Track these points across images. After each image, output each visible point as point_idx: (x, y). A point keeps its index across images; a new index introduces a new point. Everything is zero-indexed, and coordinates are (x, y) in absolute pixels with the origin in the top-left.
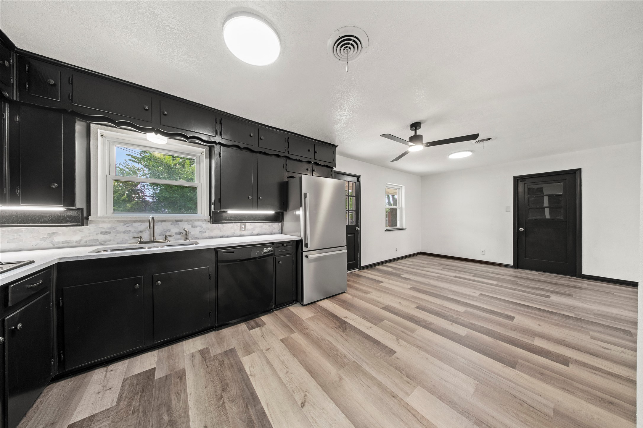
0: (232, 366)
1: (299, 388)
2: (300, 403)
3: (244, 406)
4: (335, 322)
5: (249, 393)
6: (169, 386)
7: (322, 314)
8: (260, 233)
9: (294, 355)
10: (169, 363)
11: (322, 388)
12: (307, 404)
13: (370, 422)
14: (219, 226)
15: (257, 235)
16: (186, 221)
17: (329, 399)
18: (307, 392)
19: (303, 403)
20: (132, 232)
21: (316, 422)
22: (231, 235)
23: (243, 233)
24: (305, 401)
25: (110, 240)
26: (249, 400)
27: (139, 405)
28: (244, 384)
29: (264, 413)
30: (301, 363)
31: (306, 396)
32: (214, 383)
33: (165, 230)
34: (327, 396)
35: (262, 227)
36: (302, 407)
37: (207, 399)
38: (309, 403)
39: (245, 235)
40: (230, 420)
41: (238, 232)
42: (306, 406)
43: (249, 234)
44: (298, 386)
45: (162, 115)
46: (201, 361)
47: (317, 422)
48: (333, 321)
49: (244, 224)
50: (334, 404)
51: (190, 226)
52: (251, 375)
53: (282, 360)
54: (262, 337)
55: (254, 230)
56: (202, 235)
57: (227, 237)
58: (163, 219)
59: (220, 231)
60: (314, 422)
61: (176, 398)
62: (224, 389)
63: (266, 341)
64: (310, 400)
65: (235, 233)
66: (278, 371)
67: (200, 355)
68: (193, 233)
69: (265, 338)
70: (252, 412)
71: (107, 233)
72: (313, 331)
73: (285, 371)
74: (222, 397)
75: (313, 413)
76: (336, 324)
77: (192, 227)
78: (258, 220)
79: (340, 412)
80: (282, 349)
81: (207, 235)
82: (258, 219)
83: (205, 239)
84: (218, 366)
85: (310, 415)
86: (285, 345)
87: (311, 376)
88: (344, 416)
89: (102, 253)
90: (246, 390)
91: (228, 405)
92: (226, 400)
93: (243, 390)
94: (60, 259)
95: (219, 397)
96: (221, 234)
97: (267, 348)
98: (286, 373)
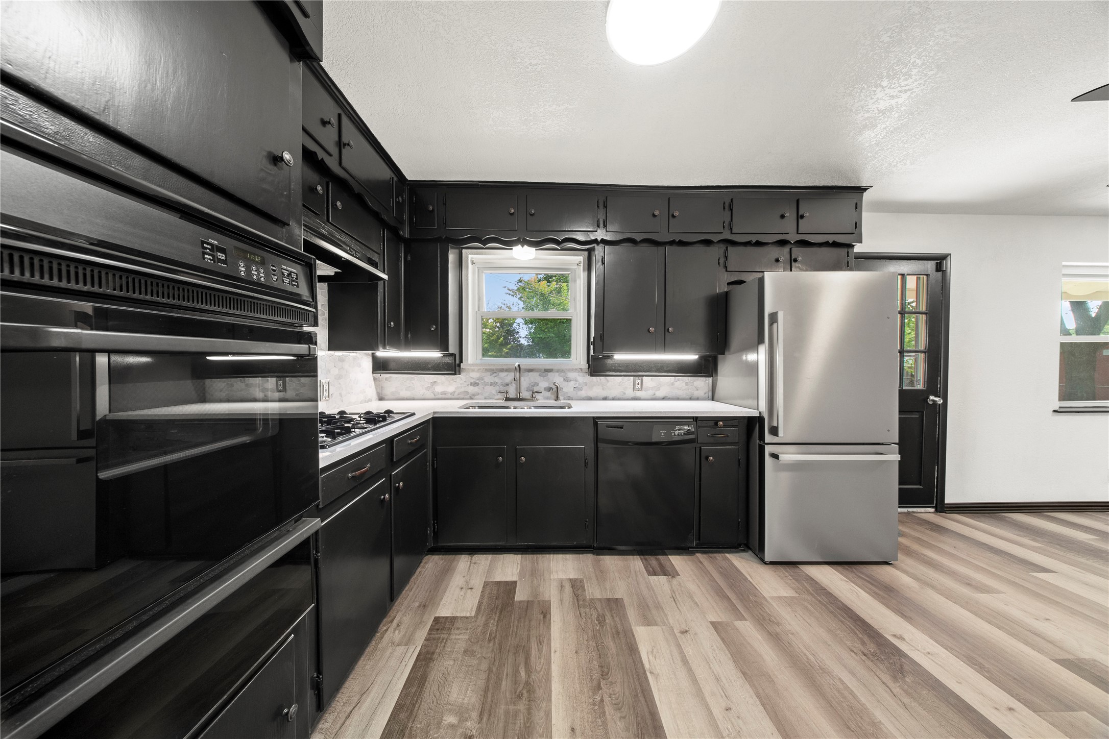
0: (618, 633)
3: (638, 734)
4: (860, 635)
5: (646, 710)
6: (530, 621)
7: (817, 599)
8: (670, 395)
9: (744, 674)
10: (532, 582)
14: (600, 380)
15: (663, 399)
16: (557, 372)
20: (498, 384)
22: (619, 396)
23: (638, 394)
25: (479, 394)
26: (647, 724)
27: (496, 631)
28: (637, 683)
32: (588, 652)
33: (532, 384)
35: (673, 384)
37: (577, 676)
39: (642, 398)
41: (630, 393)
43: (649, 397)
45: (528, 216)
46: (571, 599)
48: (855, 633)
49: (640, 378)
51: (562, 379)
52: (650, 672)
53: (715, 672)
54: (672, 599)
55: (659, 389)
56: (577, 393)
57: (613, 399)
58: (531, 368)
59: (603, 389)
61: (536, 646)
62: (604, 675)
63: (680, 611)
65: (625, 394)
66: (705, 693)
67: (571, 589)
68: (565, 390)
69: (678, 604)
71: (476, 385)
72: (792, 634)
73: (723, 705)
74: (599, 687)
76: (863, 643)
77: (565, 380)
78: (665, 372)
80: (715, 647)
81: (583, 393)
82: (665, 369)
83: (581, 400)
84: (596, 622)
86: (723, 639)
89: (471, 410)
90: (642, 699)
91: (609, 709)
92: (607, 699)
93: (636, 696)
94: (434, 413)
95: (595, 683)
96: (604, 394)
97: (683, 627)
98: (725, 710)
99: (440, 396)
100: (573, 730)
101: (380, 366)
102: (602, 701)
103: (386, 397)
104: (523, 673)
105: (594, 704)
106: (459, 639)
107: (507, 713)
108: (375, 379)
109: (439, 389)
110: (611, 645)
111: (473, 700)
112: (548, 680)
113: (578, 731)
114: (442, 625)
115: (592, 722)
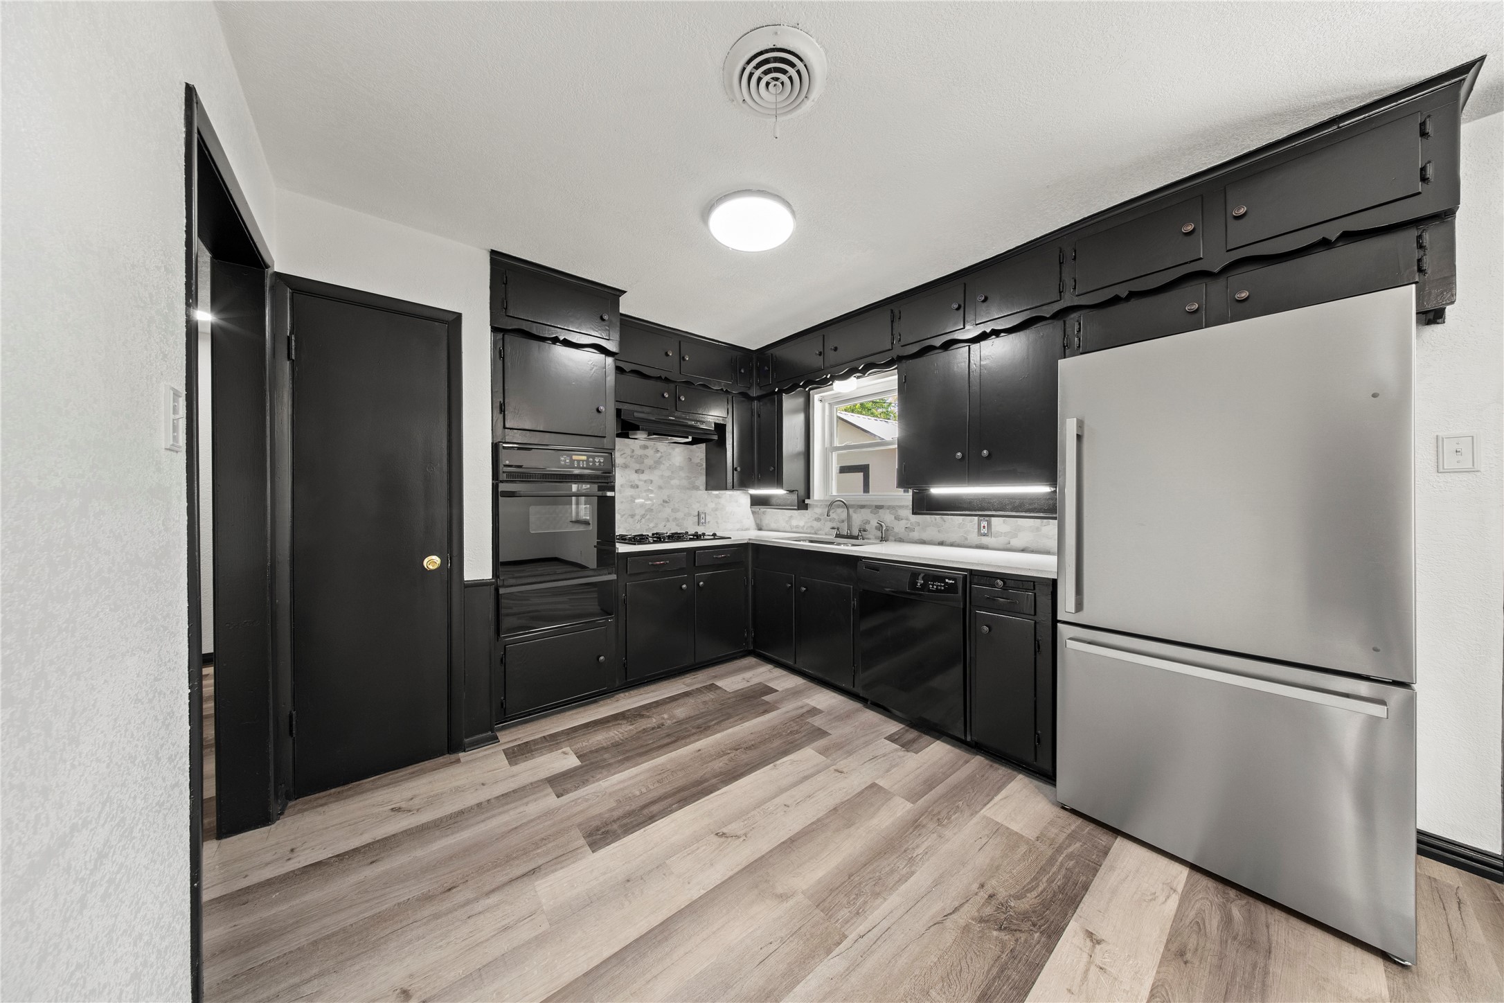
0: (791, 743)
1: (753, 826)
2: (725, 830)
5: (742, 771)
6: (752, 709)
8: (1033, 546)
9: (835, 809)
10: (788, 696)
11: (756, 861)
12: (722, 839)
13: (675, 947)
15: (1023, 550)
16: (889, 509)
17: (731, 874)
18: (745, 838)
19: (724, 834)
20: (833, 520)
22: (959, 541)
23: (985, 540)
24: (727, 837)
25: (821, 530)
27: (729, 703)
29: (712, 792)
30: (813, 823)
31: (738, 837)
32: (759, 737)
33: (864, 522)
34: (736, 870)
35: (1038, 529)
36: (717, 834)
38: (723, 842)
39: (990, 546)
40: (705, 766)
41: (974, 538)
42: (719, 839)
43: (1001, 547)
44: (756, 824)
45: (830, 352)
46: (795, 716)
47: (690, 855)
49: (987, 518)
50: (719, 882)
51: (893, 518)
52: (775, 766)
53: (817, 795)
54: (872, 758)
55: (1015, 536)
56: (908, 535)
57: (952, 545)
58: (863, 503)
59: (941, 531)
60: (689, 852)
62: (750, 748)
63: (864, 764)
64: (728, 844)
65: (966, 539)
66: (788, 793)
67: (805, 712)
68: (896, 530)
69: (872, 761)
70: (714, 781)
72: (941, 836)
73: (787, 803)
74: (737, 750)
75: (704, 850)
77: (895, 518)
78: (1026, 512)
79: (703, 892)
81: (915, 535)
82: (1027, 506)
83: (913, 543)
84: (791, 731)
86: (862, 792)
87: (783, 843)
88: (694, 899)
89: (801, 543)
90: (750, 767)
91: (726, 758)
92: (732, 755)
93: (748, 765)
94: (750, 539)
95: (737, 747)
96: (940, 537)
97: (845, 770)
98: (785, 805)
99: (795, 530)
100: (700, 750)
101: (757, 502)
102: (729, 754)
103: (763, 528)
104: (713, 723)
105: (723, 752)
106: (710, 696)
107: (686, 728)
108: (753, 513)
109: (794, 523)
110: (777, 743)
111: (681, 717)
112: (719, 732)
114: (712, 687)
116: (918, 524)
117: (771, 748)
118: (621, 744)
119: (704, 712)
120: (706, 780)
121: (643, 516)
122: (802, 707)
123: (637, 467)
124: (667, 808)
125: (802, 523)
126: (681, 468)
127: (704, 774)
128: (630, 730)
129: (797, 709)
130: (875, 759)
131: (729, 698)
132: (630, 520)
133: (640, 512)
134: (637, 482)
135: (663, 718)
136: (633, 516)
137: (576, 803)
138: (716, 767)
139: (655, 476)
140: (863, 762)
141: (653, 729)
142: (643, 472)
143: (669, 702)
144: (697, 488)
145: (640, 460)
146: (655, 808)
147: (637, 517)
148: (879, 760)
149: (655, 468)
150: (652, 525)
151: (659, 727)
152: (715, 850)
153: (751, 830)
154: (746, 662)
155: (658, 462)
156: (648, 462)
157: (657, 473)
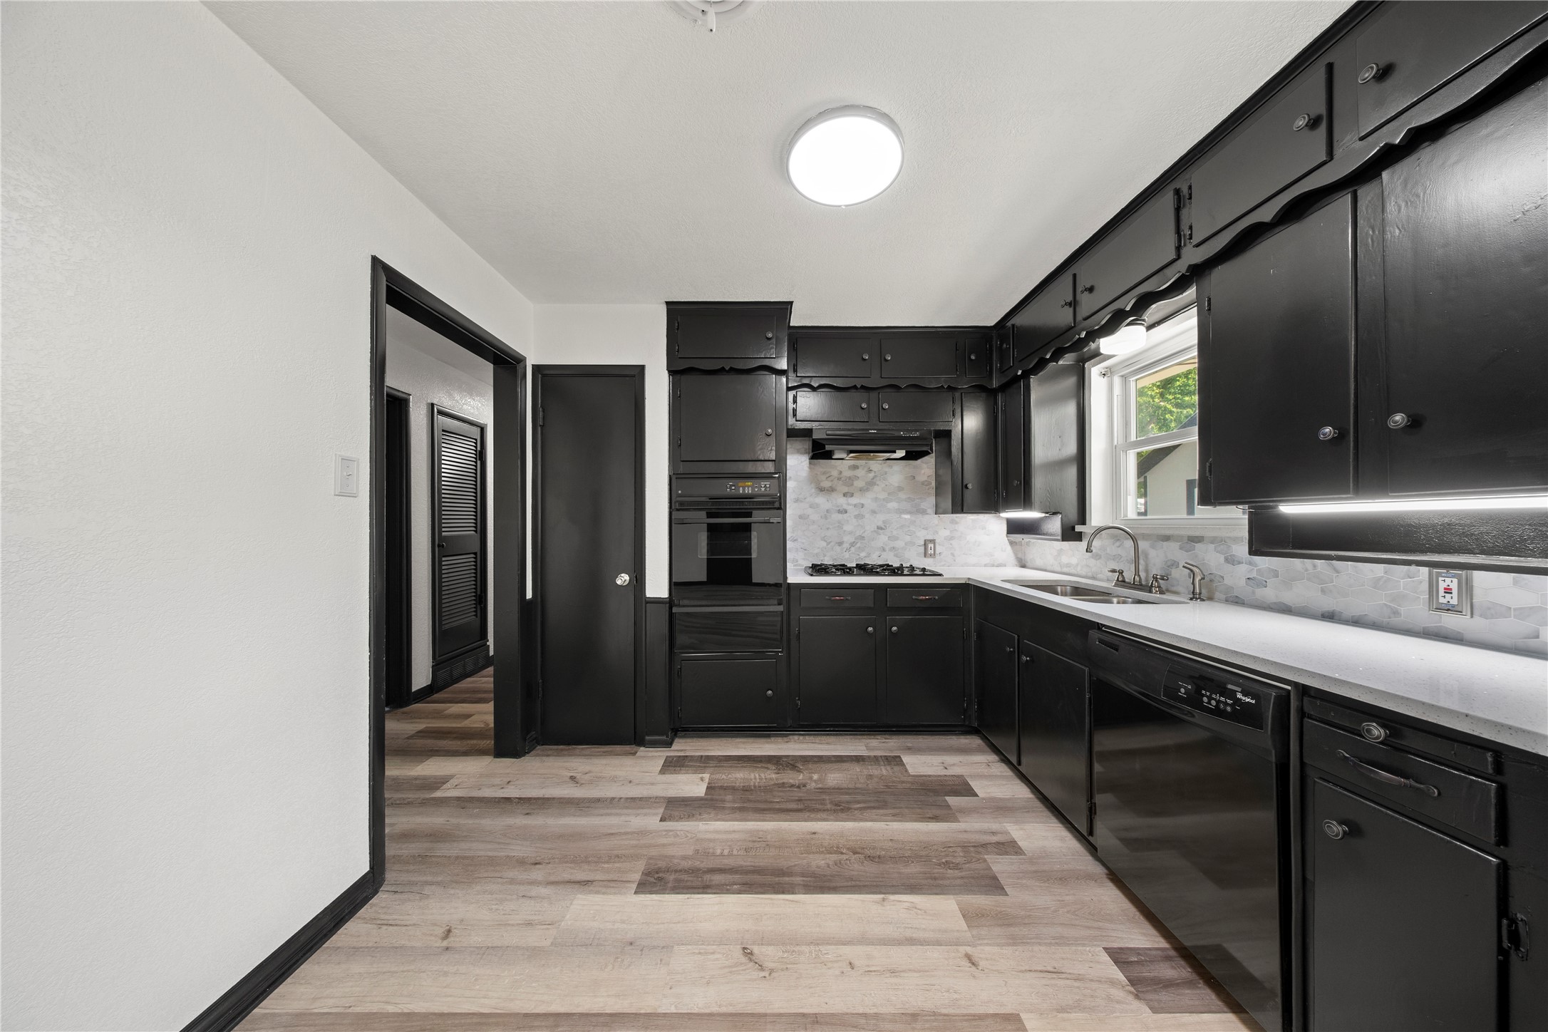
0: (935, 879)
1: (788, 966)
2: (756, 949)
5: (838, 885)
11: (752, 1015)
12: (744, 960)
14: (1315, 566)
16: (1212, 543)
17: (715, 1009)
18: (767, 975)
19: (751, 953)
21: (700, 953)
22: (1373, 615)
23: (1450, 622)
24: (751, 960)
27: (898, 789)
28: (867, 883)
29: (783, 893)
30: (865, 1015)
31: (762, 968)
32: (896, 849)
34: (724, 1010)
36: (744, 948)
38: (741, 964)
39: (1468, 635)
40: (804, 855)
41: (1418, 612)
42: (742, 956)
44: (795, 966)
46: (973, 841)
47: (699, 956)
50: (696, 1011)
51: (1222, 559)
52: (884, 900)
56: (1254, 593)
57: (1357, 622)
59: (1323, 591)
60: (702, 951)
62: (871, 858)
64: (745, 970)
65: (1396, 613)
66: (869, 949)
67: (995, 842)
70: (798, 880)
73: (856, 963)
74: (855, 853)
75: (717, 959)
77: (1227, 560)
79: (673, 1010)
81: (1269, 593)
83: (1261, 608)
84: (944, 860)
85: (719, 953)
87: (804, 1015)
88: (660, 1011)
90: (849, 884)
91: (834, 857)
92: (844, 857)
93: (852, 880)
94: (969, 579)
95: (859, 850)
96: (1328, 604)
97: (982, 964)
98: (850, 964)
100: (814, 833)
101: (1015, 528)
102: (842, 853)
103: (1027, 565)
104: (858, 806)
105: (838, 848)
106: (884, 771)
107: (824, 800)
108: (1011, 543)
109: (1065, 559)
110: (914, 869)
111: (831, 784)
112: (855, 820)
113: (814, 836)
114: (896, 761)
115: (821, 845)
116: (1276, 574)
117: (900, 873)
118: (751, 790)
119: (859, 789)
120: (790, 874)
121: (852, 544)
122: (994, 833)
123: (846, 489)
124: (727, 885)
125: (1074, 561)
126: (900, 489)
127: (795, 866)
128: (771, 779)
129: (985, 833)
130: (1054, 975)
131: (903, 782)
132: (838, 548)
133: (848, 539)
134: (845, 507)
135: (811, 778)
136: (840, 544)
137: (666, 834)
138: (814, 864)
139: (867, 500)
140: (1027, 968)
141: (792, 786)
142: (852, 495)
143: (832, 762)
144: (924, 512)
145: (850, 481)
146: (718, 878)
147: (846, 546)
148: (1061, 983)
149: (867, 490)
150: (863, 554)
151: (799, 787)
152: (725, 967)
153: (782, 970)
154: (967, 741)
155: (871, 484)
156: (859, 484)
157: (870, 495)
